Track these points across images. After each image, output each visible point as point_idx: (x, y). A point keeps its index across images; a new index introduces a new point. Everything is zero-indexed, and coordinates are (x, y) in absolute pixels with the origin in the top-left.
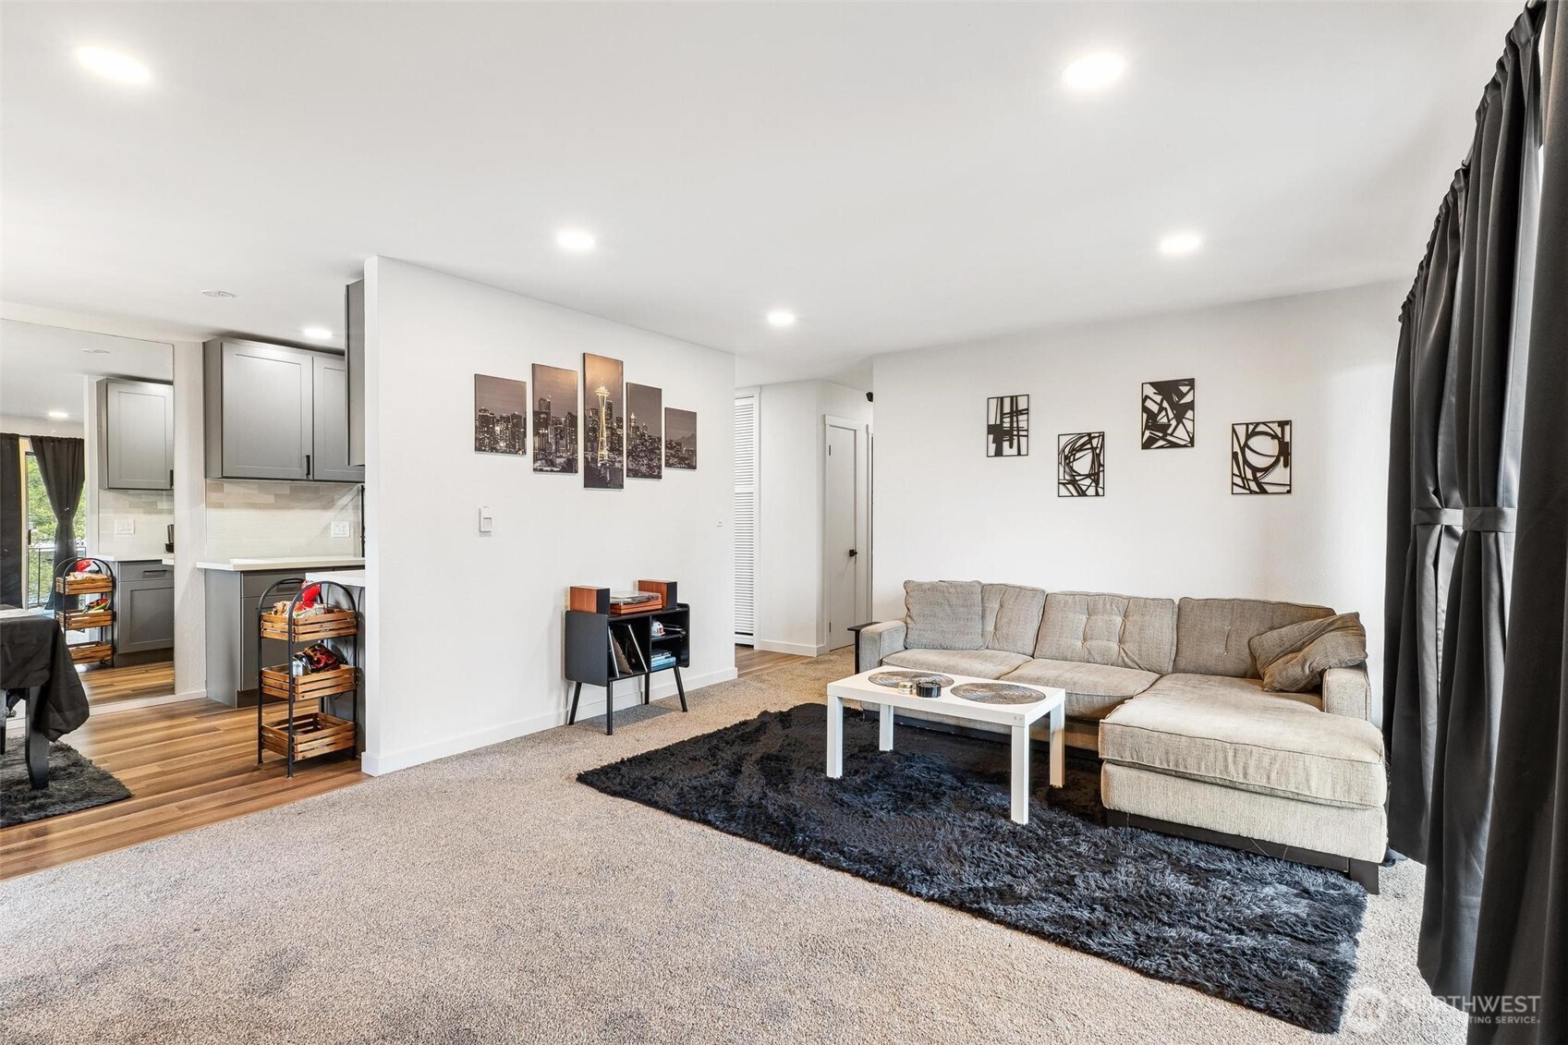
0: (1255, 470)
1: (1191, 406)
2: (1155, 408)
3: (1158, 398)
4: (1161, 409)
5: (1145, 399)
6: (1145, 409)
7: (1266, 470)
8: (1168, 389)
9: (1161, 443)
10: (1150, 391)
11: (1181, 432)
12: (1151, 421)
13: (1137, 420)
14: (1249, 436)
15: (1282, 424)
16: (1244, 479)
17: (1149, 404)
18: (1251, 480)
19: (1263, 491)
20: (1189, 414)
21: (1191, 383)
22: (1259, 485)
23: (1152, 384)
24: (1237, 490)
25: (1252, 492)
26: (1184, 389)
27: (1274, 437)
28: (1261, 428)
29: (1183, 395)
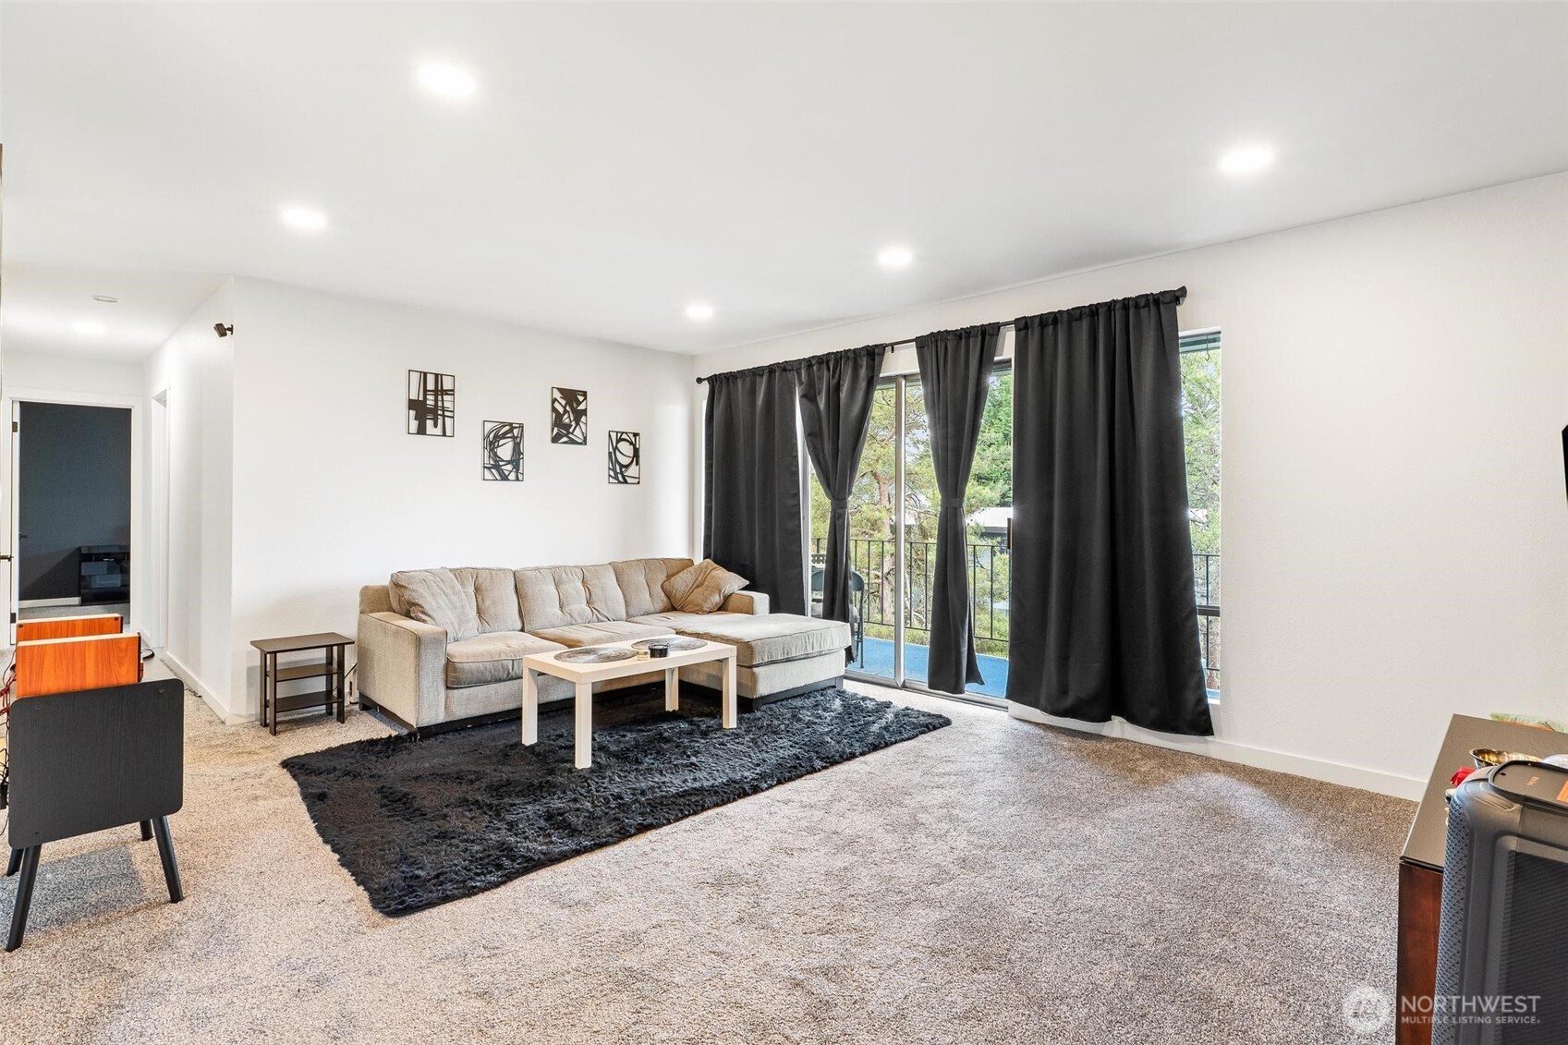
0: (622, 466)
1: (584, 412)
2: (561, 410)
3: (563, 402)
4: (566, 411)
5: (554, 400)
6: (554, 410)
7: (627, 467)
8: (572, 397)
9: (565, 439)
10: (557, 395)
11: (578, 432)
12: (557, 420)
13: (548, 418)
14: (618, 441)
15: (636, 435)
16: (616, 473)
17: (556, 405)
18: (619, 473)
19: (626, 482)
20: (583, 419)
21: (584, 394)
22: (623, 477)
23: (558, 389)
24: (612, 480)
25: (620, 482)
26: (581, 398)
27: (631, 443)
28: (624, 436)
29: (579, 403)
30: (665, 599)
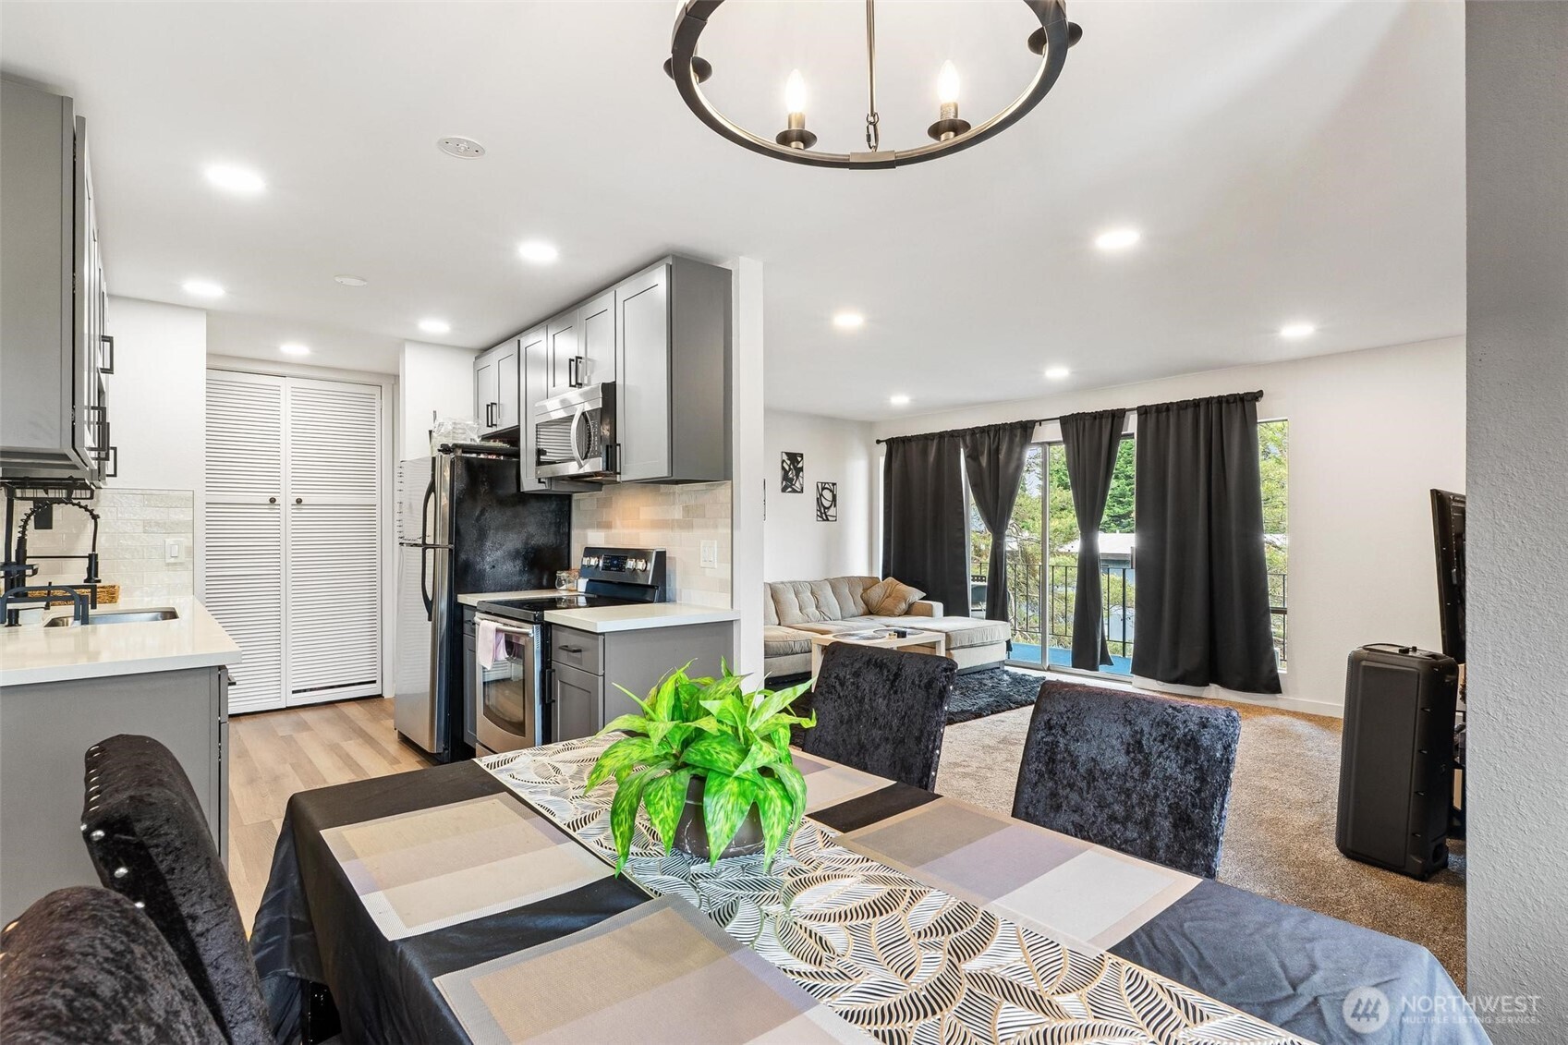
0: (825, 508)
1: (801, 469)
2: (787, 468)
3: (789, 462)
4: (790, 469)
5: (783, 461)
6: (783, 468)
7: (828, 508)
8: (794, 458)
9: (790, 489)
10: (785, 457)
11: (797, 484)
12: (785, 477)
13: (779, 474)
14: (823, 489)
15: (834, 484)
16: (821, 513)
17: (785, 465)
18: (823, 513)
19: (828, 520)
20: (801, 474)
21: (801, 455)
22: (826, 516)
23: (786, 453)
24: (819, 519)
25: (824, 520)
26: (799, 459)
27: (831, 491)
28: (827, 486)
29: (799, 463)
30: (864, 606)
